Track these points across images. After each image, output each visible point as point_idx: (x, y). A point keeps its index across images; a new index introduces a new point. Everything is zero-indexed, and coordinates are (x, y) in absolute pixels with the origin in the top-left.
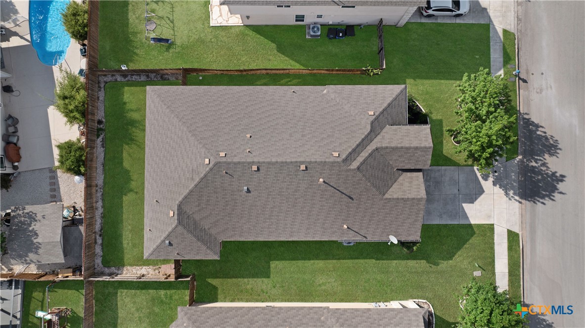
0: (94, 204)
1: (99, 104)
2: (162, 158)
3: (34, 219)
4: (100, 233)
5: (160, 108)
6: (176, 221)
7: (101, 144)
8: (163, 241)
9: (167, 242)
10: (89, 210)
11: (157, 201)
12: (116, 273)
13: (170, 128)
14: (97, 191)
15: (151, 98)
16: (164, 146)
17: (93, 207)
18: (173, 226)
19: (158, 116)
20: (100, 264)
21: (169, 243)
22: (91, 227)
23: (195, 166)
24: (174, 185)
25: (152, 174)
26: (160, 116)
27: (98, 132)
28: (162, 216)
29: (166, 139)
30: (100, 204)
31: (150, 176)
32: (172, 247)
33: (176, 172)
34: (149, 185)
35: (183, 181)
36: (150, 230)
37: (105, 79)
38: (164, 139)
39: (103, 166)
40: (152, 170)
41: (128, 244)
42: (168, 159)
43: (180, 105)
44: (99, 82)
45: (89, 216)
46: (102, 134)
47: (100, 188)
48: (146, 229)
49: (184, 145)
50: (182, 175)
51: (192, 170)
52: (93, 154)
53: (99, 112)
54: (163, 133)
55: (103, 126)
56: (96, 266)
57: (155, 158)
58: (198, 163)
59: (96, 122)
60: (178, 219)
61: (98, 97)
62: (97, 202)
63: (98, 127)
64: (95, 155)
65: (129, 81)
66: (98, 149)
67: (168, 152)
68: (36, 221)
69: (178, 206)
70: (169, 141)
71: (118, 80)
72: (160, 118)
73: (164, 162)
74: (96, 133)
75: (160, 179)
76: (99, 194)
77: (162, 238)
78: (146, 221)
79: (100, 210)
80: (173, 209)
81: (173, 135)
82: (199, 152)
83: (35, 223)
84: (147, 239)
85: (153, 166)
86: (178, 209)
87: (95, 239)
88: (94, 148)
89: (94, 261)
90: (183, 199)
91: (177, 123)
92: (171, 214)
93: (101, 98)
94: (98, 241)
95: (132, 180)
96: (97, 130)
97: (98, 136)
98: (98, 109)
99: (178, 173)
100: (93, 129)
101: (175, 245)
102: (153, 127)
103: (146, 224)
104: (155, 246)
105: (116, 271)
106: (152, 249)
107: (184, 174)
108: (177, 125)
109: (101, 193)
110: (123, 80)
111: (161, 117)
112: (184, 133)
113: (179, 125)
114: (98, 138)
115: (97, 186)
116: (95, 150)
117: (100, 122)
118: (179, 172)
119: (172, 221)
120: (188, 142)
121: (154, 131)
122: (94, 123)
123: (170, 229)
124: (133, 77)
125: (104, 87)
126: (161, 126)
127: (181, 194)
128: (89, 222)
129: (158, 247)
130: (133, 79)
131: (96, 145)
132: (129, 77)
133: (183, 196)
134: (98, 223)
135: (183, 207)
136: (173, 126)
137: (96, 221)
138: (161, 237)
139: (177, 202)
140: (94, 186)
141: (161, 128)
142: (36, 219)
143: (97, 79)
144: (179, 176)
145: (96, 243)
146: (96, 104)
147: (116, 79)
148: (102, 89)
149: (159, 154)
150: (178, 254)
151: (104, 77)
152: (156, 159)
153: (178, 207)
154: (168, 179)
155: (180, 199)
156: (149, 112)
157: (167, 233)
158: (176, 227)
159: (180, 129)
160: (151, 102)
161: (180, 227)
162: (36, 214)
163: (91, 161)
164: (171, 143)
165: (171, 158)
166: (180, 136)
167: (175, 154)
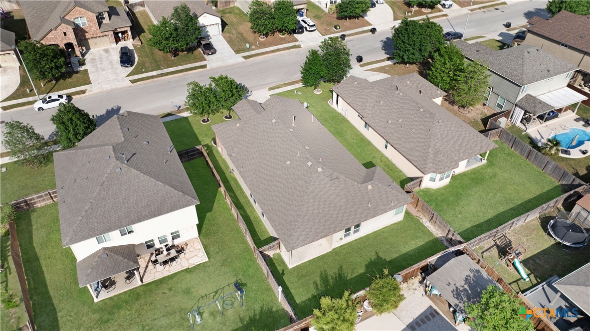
2: (337, 212)
3: (457, 290)
5: (300, 229)
13: (311, 212)
15: (296, 243)
16: (327, 213)
19: (307, 228)
23: (328, 178)
29: (321, 213)
33: (339, 194)
38: (322, 215)
40: (350, 218)
42: (334, 205)
49: (318, 194)
50: (339, 188)
51: (331, 180)
54: (317, 218)
58: (324, 177)
67: (329, 207)
68: (457, 288)
70: (321, 210)
73: (339, 208)
81: (315, 207)
82: (317, 179)
83: (459, 287)
91: (305, 206)
99: (339, 192)
102: (317, 231)
107: (338, 187)
108: (306, 206)
111: (307, 225)
112: (309, 197)
113: (306, 204)
118: (339, 191)
120: (314, 191)
121: (321, 228)
126: (313, 222)
136: (308, 210)
141: (315, 222)
142: (455, 289)
144: (341, 190)
152: (340, 217)
154: (348, 200)
159: (308, 202)
160: (299, 241)
162: (452, 292)
164: (321, 207)
165: (333, 203)
166: (313, 200)
167: (328, 200)
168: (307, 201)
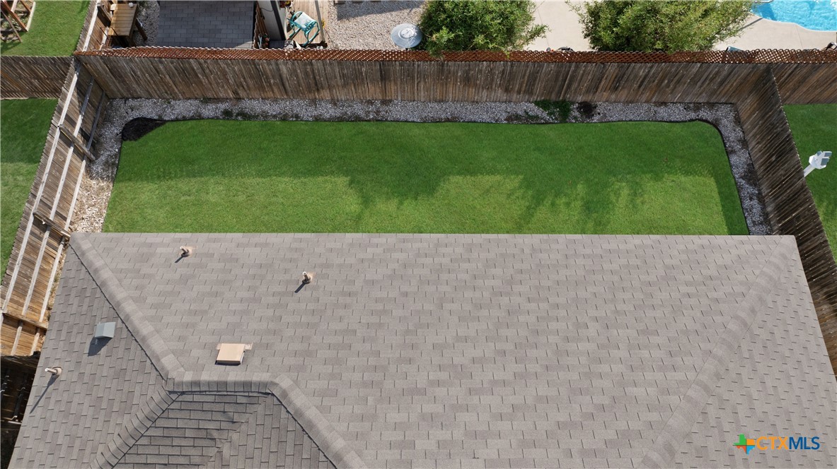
0: (326, 94)
1: (645, 106)
2: (505, 300)
4: (235, 112)
6: (188, 377)
7: (520, 113)
8: (115, 313)
9: (108, 330)
10: (306, 73)
11: (306, 281)
12: (97, 156)
13: (655, 340)
14: (370, 102)
16: (562, 313)
17: (318, 87)
18: (168, 362)
19: (688, 284)
20: (136, 114)
21: (104, 341)
22: (251, 82)
24: (372, 361)
25: (429, 261)
26: (692, 290)
27: (556, 104)
28: (234, 307)
29: (596, 320)
30: (328, 111)
31: (418, 255)
32: (87, 351)
33: (443, 376)
34: (379, 250)
35: (394, 417)
36: (185, 254)
37: (724, 121)
38: (592, 313)
39: (448, 120)
40: (446, 261)
41: (188, 194)
43: (769, 383)
44: (711, 105)
45: (284, 69)
46: (550, 114)
47: (378, 112)
48: (195, 242)
52: (489, 86)
53: (620, 105)
55: (575, 118)
56: (131, 102)
57: (498, 271)
59: (588, 98)
60: (197, 383)
61: (664, 104)
62: (334, 102)
63: (573, 103)
64: (485, 93)
65: (739, 189)
66: (504, 106)
69: (265, 385)
70: (592, 332)
71: (734, 159)
72: (684, 289)
73: (485, 312)
74: (553, 97)
75: (406, 294)
76: (359, 109)
77: (129, 307)
78: (229, 241)
79: (307, 112)
80: (255, 361)
81: (623, 353)
84: (151, 245)
85: (465, 266)
86: (247, 385)
87: (218, 100)
88: (507, 90)
89: (150, 97)
90: (295, 417)
92: (232, 351)
93: (663, 112)
94: (211, 106)
95: (401, 203)
96: (564, 101)
97: (543, 104)
98: (628, 102)
99: (438, 383)
100: (569, 86)
101: (91, 365)
103: (215, 241)
104: (106, 274)
105: (103, 158)
106: (98, 263)
108: (679, 376)
109: (361, 113)
110: (738, 172)
111: (689, 296)
112: (654, 416)
114: (537, 103)
115: (385, 102)
116: (500, 93)
117: (587, 109)
118: (440, 392)
119: (196, 353)
122: (588, 91)
123: (157, 345)
124: (755, 202)
125: (701, 120)
127: (327, 402)
128: (265, 73)
129: (101, 287)
130: (747, 203)
131: (515, 96)
132: (750, 189)
133: (311, 413)
134: (266, 108)
135: (260, 409)
137: (275, 100)
138: (139, 300)
139: (285, 382)
140: (384, 91)
141: (639, 295)
143: (723, 100)
144: (423, 392)
145: (206, 101)
146: (644, 98)
147: (733, 152)
148: (693, 115)
149: (517, 288)
150: (54, 377)
151: (731, 116)
152: (495, 277)
153: (259, 384)
154: (408, 332)
155: (299, 400)
156: (691, 247)
157: (145, 329)
158: (162, 376)
161: (157, 394)
163: (468, 80)
164: (584, 346)
165: (509, 347)
166: (632, 391)
167: (532, 368)
168: (674, 399)
